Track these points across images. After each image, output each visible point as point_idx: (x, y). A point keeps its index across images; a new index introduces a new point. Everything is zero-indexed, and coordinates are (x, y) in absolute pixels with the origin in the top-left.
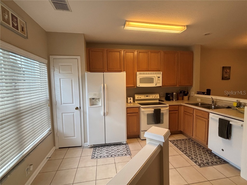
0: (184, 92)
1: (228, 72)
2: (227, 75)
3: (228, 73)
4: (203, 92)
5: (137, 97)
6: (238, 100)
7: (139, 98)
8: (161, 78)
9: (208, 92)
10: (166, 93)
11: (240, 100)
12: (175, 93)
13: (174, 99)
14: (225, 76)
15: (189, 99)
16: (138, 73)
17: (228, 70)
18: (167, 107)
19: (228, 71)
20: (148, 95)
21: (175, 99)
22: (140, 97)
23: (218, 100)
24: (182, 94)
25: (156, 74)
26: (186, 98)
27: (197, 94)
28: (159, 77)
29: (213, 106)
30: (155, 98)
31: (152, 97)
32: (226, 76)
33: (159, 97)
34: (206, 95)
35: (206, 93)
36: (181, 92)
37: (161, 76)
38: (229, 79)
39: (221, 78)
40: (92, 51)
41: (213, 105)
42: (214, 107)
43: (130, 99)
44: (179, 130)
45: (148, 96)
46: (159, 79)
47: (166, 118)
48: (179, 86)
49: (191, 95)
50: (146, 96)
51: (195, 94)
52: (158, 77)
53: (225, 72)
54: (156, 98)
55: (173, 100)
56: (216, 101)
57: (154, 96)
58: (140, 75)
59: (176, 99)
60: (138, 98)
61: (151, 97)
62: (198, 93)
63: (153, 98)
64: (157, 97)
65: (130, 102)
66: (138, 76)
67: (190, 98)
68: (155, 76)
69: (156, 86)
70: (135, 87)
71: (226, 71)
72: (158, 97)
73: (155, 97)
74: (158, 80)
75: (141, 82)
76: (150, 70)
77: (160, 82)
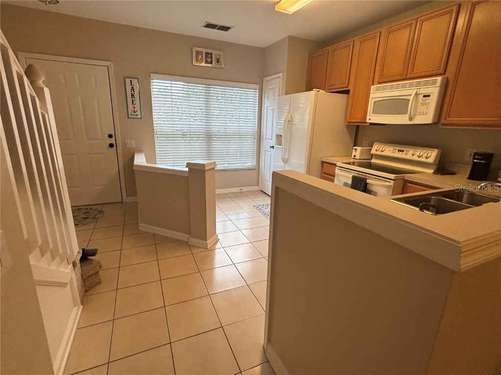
5: (375, 148)
8: (433, 101)
16: (373, 88)
18: (389, 182)
20: (404, 149)
22: (382, 149)
25: (418, 85)
28: (429, 96)
31: (413, 155)
37: (435, 90)
43: (356, 149)
45: (403, 151)
46: (427, 101)
50: (399, 151)
52: (425, 96)
54: (423, 159)
57: (421, 154)
58: (377, 93)
61: (410, 153)
63: (415, 158)
64: (427, 158)
65: (355, 156)
66: (372, 96)
69: (411, 123)
70: (362, 123)
72: (431, 160)
74: (422, 105)
75: (376, 111)
76: (409, 76)
77: (427, 111)
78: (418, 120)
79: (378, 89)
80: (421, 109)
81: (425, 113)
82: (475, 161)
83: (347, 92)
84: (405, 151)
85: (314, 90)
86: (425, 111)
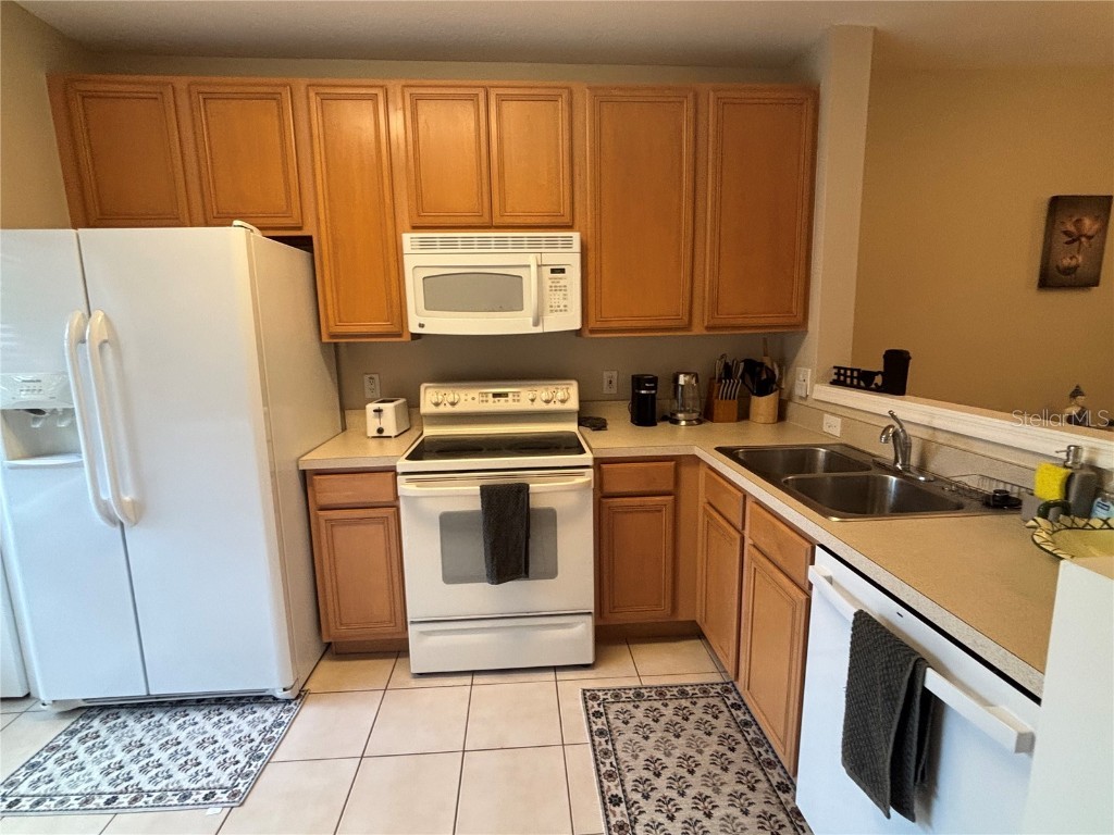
0: (752, 367)
1: (1089, 238)
2: (1080, 258)
3: (1083, 239)
4: (865, 372)
5: (432, 398)
6: (1077, 448)
7: (442, 409)
8: (573, 276)
9: (893, 376)
10: (633, 377)
11: (1094, 450)
12: (687, 378)
13: (680, 416)
14: (1067, 262)
15: (781, 415)
16: (408, 240)
17: (1087, 222)
18: (582, 475)
19: (1089, 225)
20: (504, 390)
21: (688, 416)
22: (451, 397)
23: (941, 438)
24: (735, 386)
25: (534, 244)
26: (763, 405)
27: (835, 383)
28: (562, 271)
29: (893, 479)
30: (551, 407)
31: (533, 400)
32: (1074, 262)
33: (580, 401)
34: (879, 390)
35: (879, 380)
36: (728, 371)
37: (571, 260)
38: (1092, 282)
39: (1036, 278)
40: (83, 97)
41: (896, 473)
42: (899, 484)
43: (379, 411)
44: (682, 618)
45: (505, 395)
46: (562, 283)
47: (574, 546)
48: (705, 332)
49: (799, 391)
50: (495, 395)
51: (817, 387)
52: (553, 271)
53: (1067, 233)
54: (558, 406)
55: (676, 422)
56: (925, 443)
57: (545, 396)
58: (422, 257)
59: (695, 416)
60: (437, 404)
61: (524, 397)
62: (843, 378)
63: (539, 406)
64: (563, 401)
65: (380, 431)
66: (409, 262)
67: (792, 408)
68: (532, 260)
69: (539, 330)
70: (400, 335)
71: (1071, 228)
72: (573, 404)
73: (547, 402)
74: (555, 289)
75: (433, 303)
76: (497, 221)
77: (565, 302)
78: (553, 324)
79: (425, 244)
80: (555, 299)
81: (562, 308)
82: (643, 392)
83: (304, 243)
84: (510, 395)
85: (236, 222)
86: (562, 303)
